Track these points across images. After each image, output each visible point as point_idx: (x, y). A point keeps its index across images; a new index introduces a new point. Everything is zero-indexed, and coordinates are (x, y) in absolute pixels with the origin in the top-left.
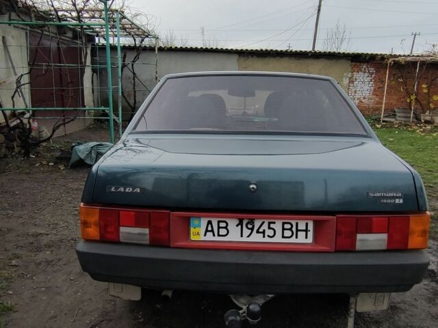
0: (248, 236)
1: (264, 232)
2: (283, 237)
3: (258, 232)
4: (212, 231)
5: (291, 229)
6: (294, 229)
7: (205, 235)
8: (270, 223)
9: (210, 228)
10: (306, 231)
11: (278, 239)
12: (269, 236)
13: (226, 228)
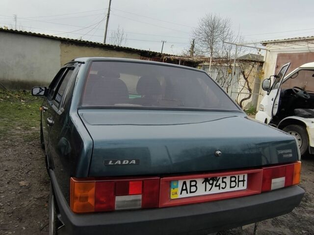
0: (210, 190)
1: (219, 186)
2: (231, 187)
3: (216, 186)
4: (186, 190)
5: (235, 181)
6: (237, 181)
7: (181, 194)
8: (223, 178)
9: (184, 188)
10: (243, 181)
11: (228, 189)
12: (222, 188)
13: (195, 186)
